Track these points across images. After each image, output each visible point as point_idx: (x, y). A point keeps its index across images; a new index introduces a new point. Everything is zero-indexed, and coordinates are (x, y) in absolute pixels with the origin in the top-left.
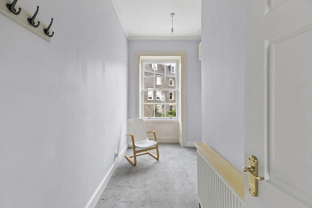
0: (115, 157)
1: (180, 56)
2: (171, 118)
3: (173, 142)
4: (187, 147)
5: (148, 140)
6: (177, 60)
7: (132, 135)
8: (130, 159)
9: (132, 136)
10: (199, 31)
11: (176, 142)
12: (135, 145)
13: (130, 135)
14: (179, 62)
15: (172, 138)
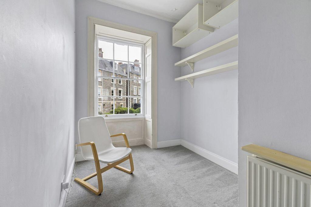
0: (61, 191)
1: (151, 37)
2: (136, 115)
3: (139, 144)
4: (158, 149)
5: (114, 148)
6: (145, 42)
7: (92, 142)
8: (86, 183)
9: (93, 146)
10: (176, 9)
11: (142, 144)
12: (100, 158)
13: (89, 143)
14: (147, 45)
15: (137, 140)
